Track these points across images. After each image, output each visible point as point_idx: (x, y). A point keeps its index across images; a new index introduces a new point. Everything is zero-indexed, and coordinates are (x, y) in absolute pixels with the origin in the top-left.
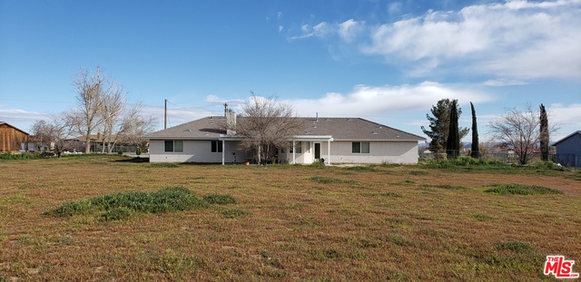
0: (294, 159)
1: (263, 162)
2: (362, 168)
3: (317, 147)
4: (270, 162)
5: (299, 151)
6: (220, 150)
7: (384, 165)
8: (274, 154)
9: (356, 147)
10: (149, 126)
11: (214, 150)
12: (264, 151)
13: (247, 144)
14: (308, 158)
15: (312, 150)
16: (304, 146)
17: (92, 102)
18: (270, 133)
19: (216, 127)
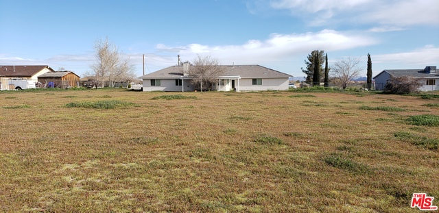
0: (220, 88)
1: (203, 91)
2: (256, 92)
3: (233, 82)
4: (207, 90)
5: (223, 84)
6: (181, 84)
7: (268, 91)
8: (210, 86)
9: (254, 81)
10: (130, 70)
11: (177, 84)
12: (204, 84)
13: (196, 81)
14: (228, 87)
15: (230, 83)
16: (226, 82)
17: (104, 58)
18: (207, 75)
19: (179, 72)
